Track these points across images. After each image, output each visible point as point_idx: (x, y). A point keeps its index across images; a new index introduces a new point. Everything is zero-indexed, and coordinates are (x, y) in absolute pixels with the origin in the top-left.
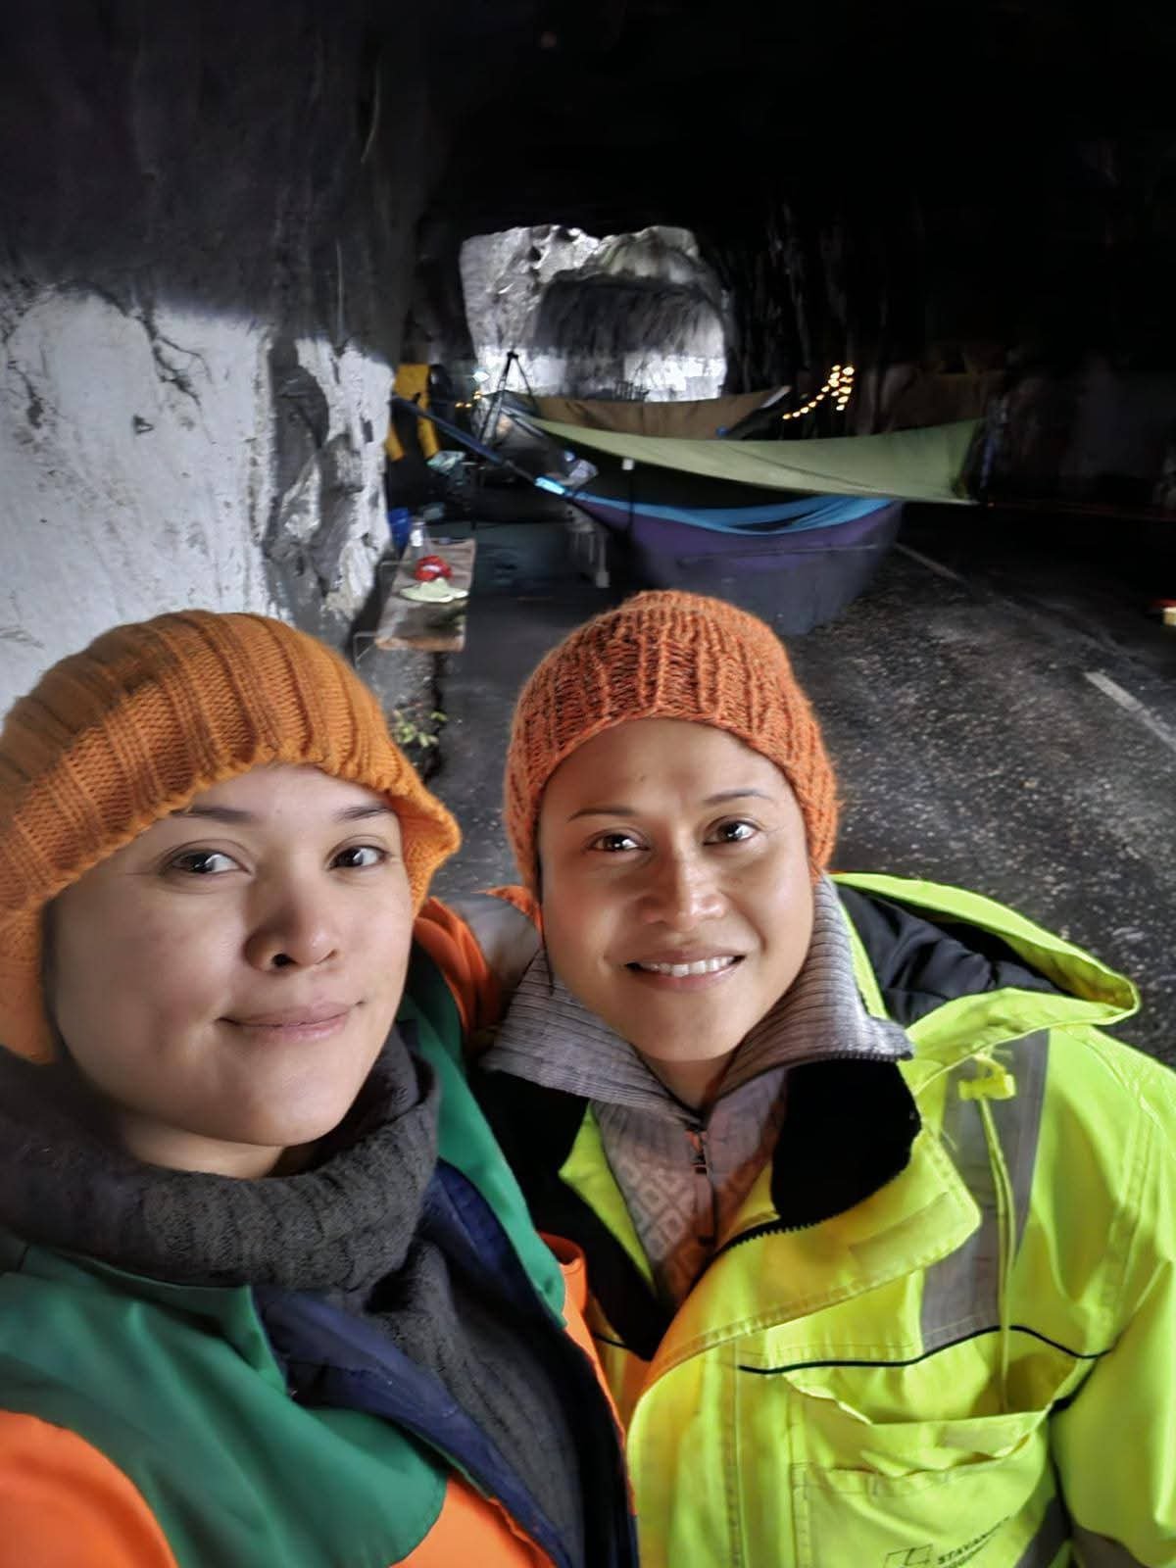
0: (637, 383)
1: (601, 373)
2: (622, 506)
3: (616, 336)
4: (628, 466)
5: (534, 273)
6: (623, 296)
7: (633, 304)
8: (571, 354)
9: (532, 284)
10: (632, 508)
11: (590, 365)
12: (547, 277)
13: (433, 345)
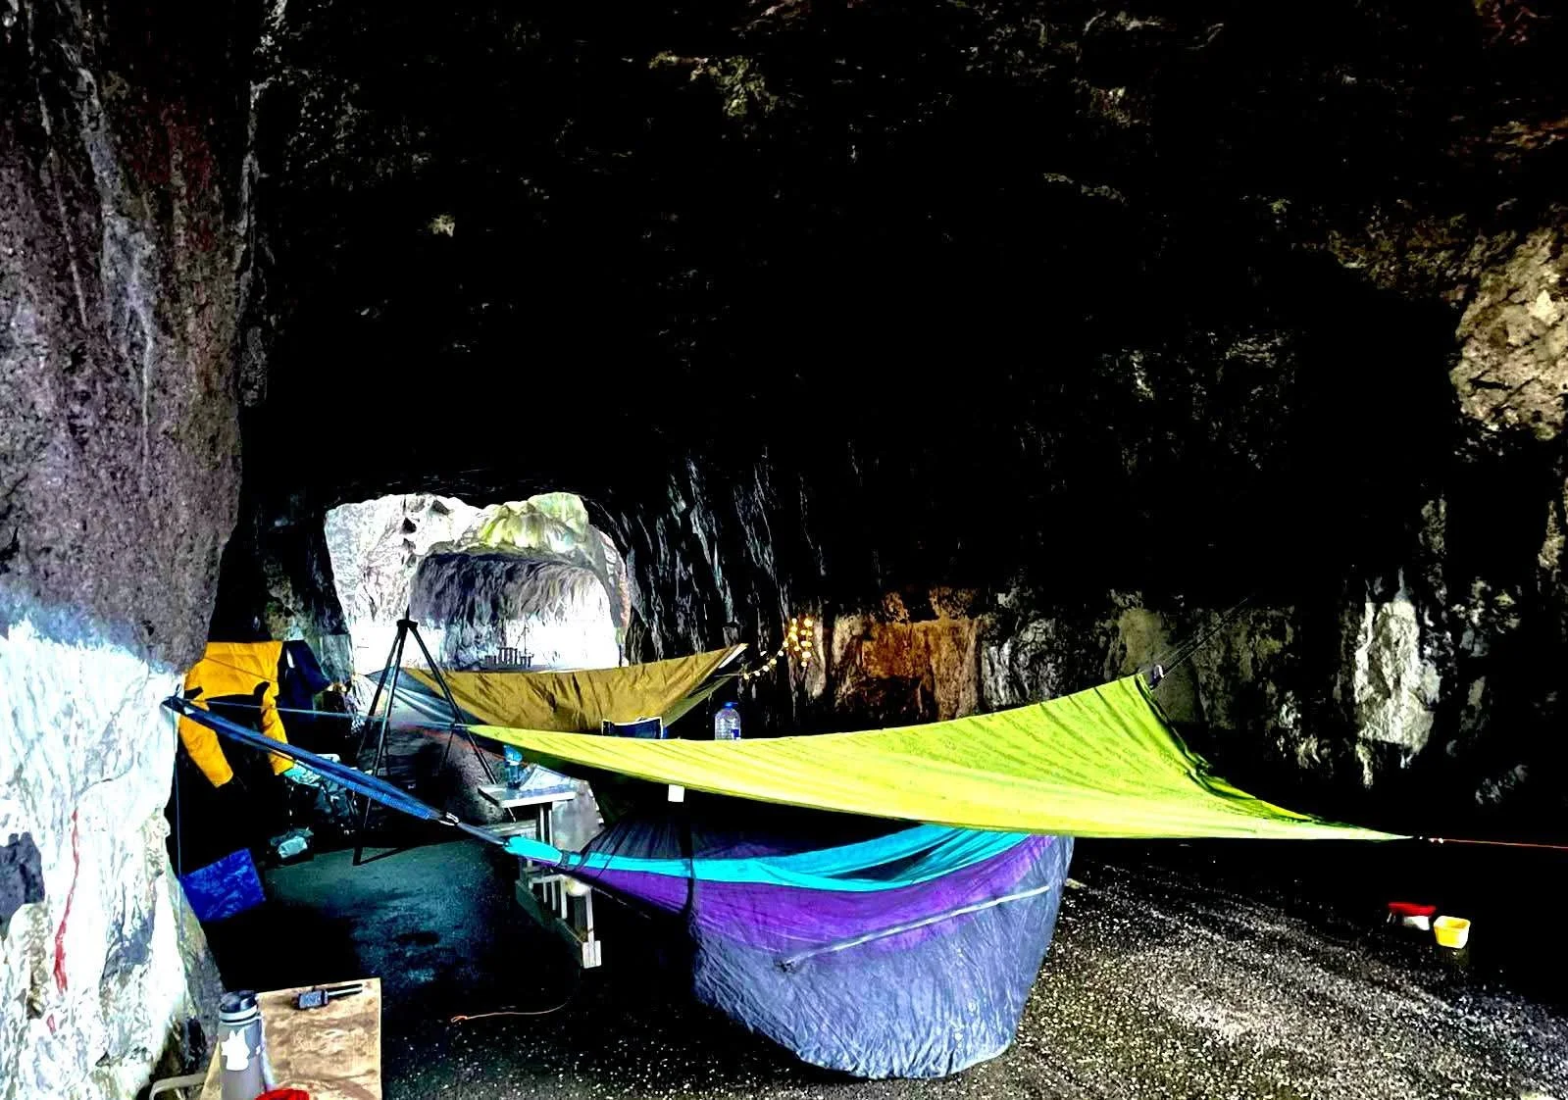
0: (521, 649)
1: (483, 641)
2: (673, 868)
3: (495, 605)
4: (676, 795)
5: (408, 544)
6: (499, 569)
7: (510, 575)
8: (450, 623)
9: (407, 556)
10: (690, 867)
11: (470, 634)
12: (422, 550)
13: (293, 620)
